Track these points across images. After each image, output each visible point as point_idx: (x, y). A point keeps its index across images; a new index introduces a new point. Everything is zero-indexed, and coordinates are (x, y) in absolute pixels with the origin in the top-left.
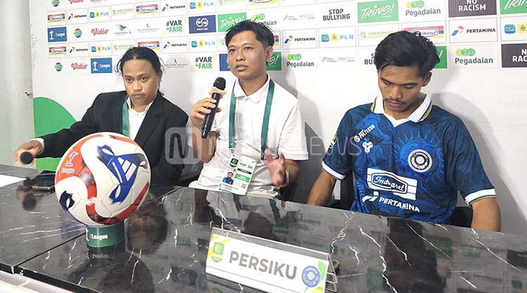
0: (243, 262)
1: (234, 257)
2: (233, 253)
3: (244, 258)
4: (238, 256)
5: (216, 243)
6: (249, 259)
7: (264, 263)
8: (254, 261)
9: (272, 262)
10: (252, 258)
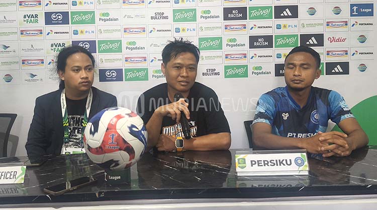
0: (260, 164)
1: (253, 163)
2: (252, 161)
3: (260, 162)
4: (255, 162)
5: (239, 160)
6: (262, 162)
7: (272, 162)
8: (266, 162)
9: (276, 161)
10: (264, 161)
